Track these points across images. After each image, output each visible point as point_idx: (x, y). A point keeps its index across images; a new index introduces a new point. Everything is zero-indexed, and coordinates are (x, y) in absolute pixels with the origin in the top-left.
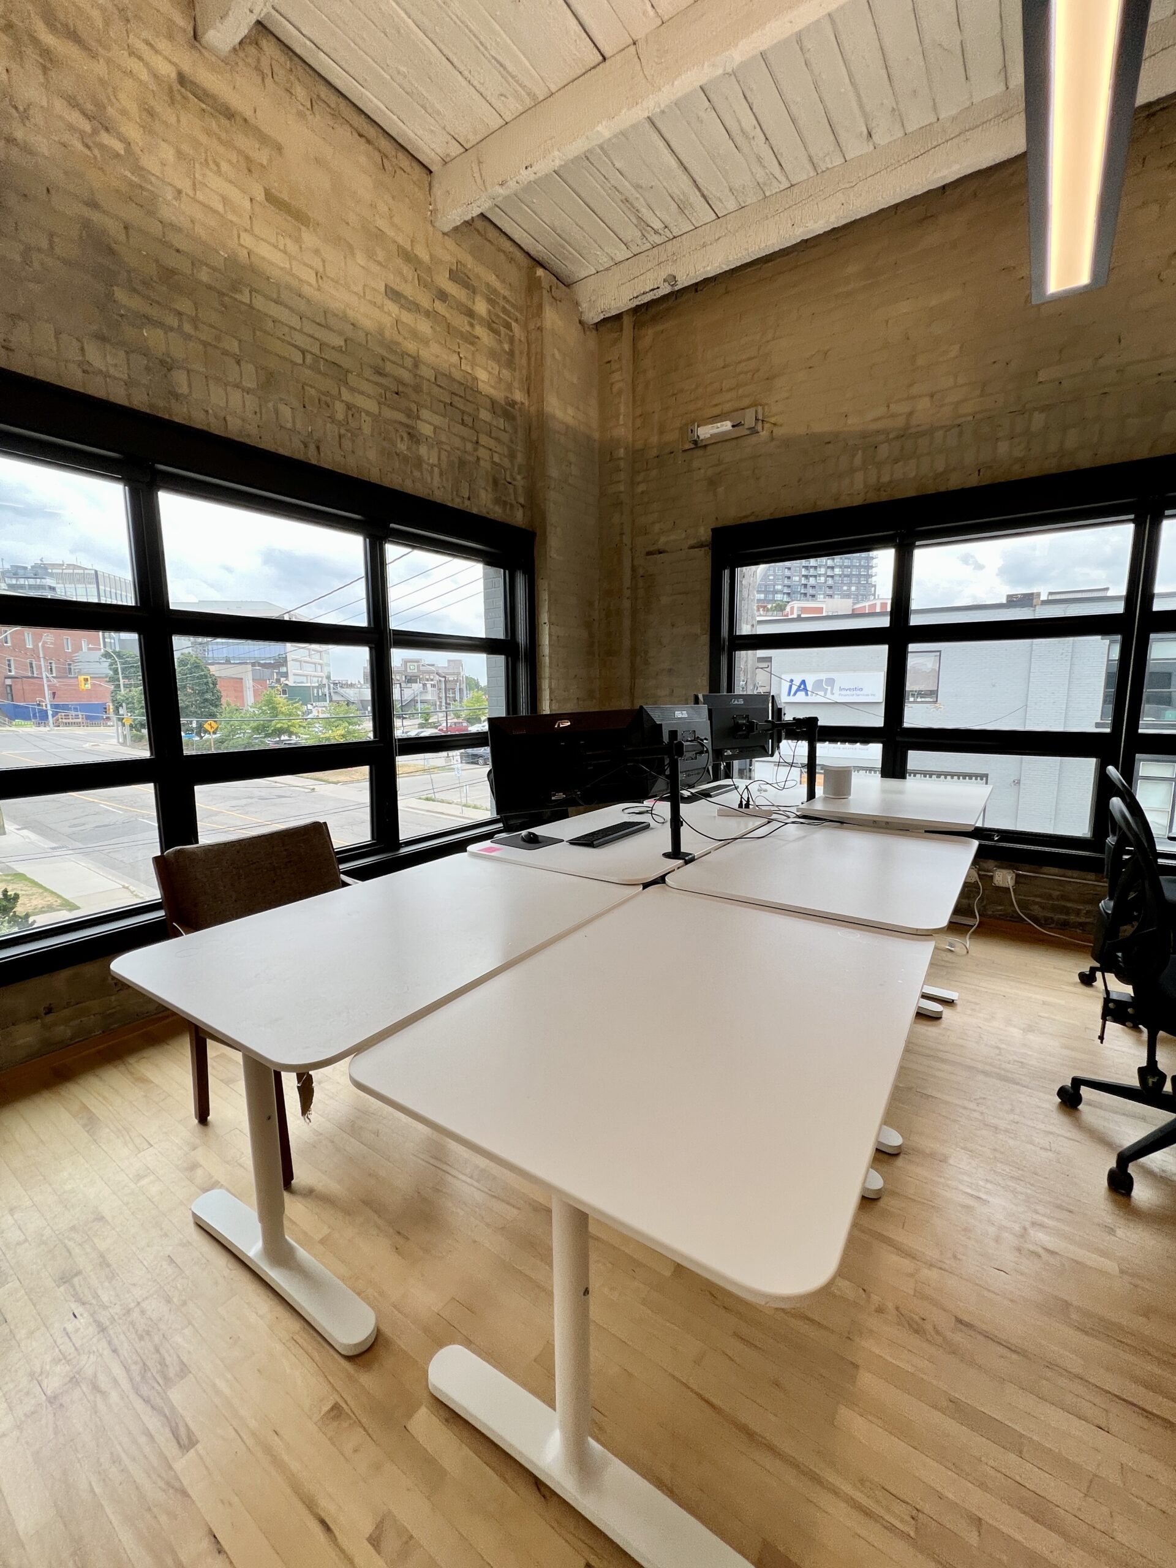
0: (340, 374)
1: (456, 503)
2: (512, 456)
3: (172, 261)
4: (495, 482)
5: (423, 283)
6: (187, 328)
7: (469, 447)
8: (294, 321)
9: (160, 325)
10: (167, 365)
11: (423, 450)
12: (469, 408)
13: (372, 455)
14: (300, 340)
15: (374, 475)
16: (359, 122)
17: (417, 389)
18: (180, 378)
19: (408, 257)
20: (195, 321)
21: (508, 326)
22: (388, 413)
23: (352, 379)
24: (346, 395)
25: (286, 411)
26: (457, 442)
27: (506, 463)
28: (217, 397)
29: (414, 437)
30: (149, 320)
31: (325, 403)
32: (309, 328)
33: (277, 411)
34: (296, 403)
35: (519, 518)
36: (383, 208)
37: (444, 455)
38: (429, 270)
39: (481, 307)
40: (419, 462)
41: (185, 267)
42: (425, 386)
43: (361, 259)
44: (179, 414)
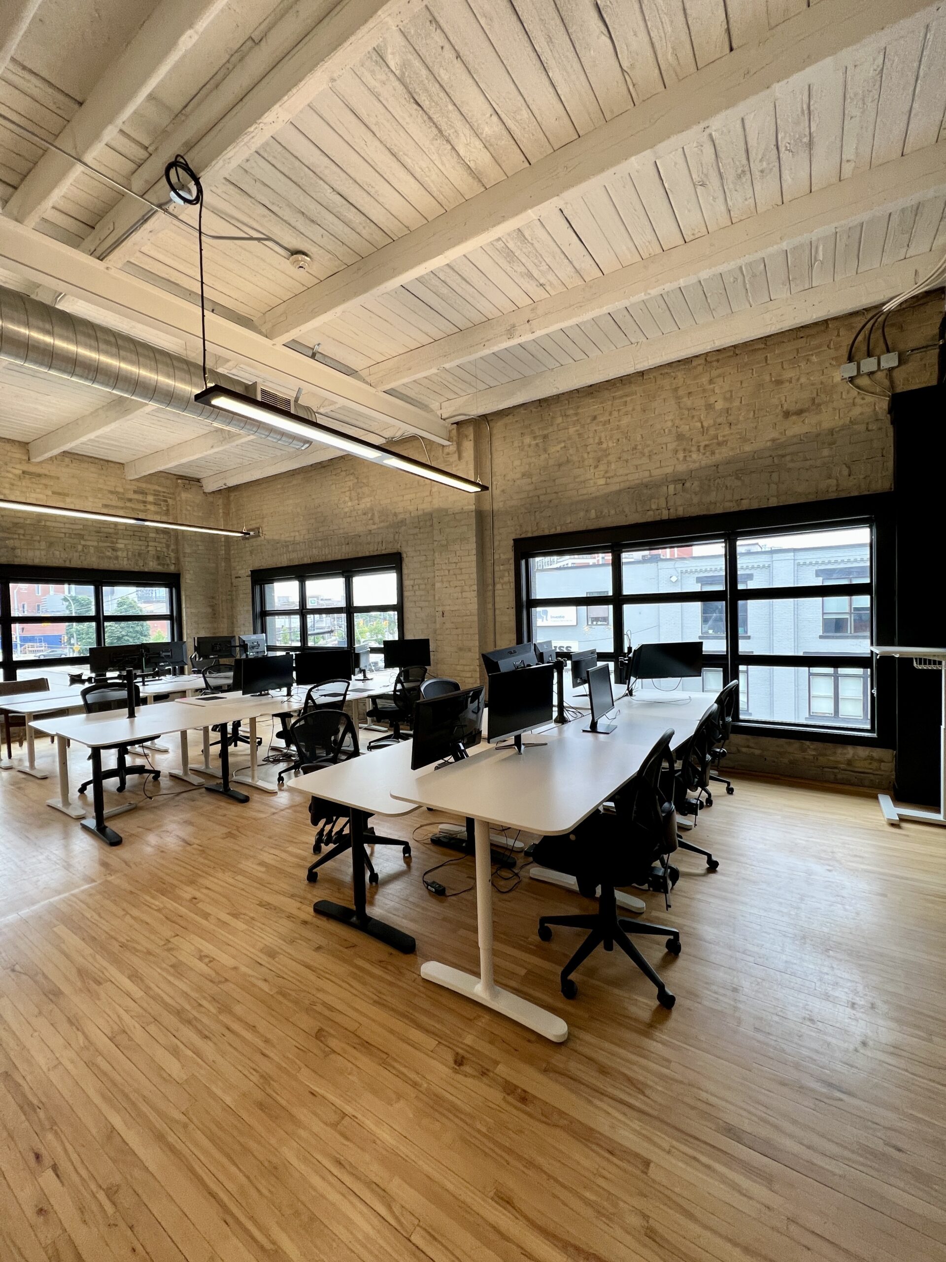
0: (82, 537)
1: (136, 569)
2: (168, 546)
3: (16, 520)
4: (158, 558)
5: (120, 499)
6: (22, 537)
7: (143, 548)
8: (62, 525)
9: (13, 539)
10: (14, 549)
11: (119, 553)
12: (144, 534)
13: (94, 559)
14: (63, 530)
15: (95, 566)
16: (90, 460)
17: (116, 534)
18: (18, 552)
19: (111, 492)
20: (24, 535)
21: (166, 501)
22: (101, 544)
23: (86, 537)
24: (83, 542)
25: (57, 553)
26: (136, 547)
27: (165, 550)
28: (30, 554)
29: (114, 549)
30: (9, 539)
31: (73, 547)
32: (67, 526)
33: (53, 554)
34: (61, 549)
35: (172, 569)
36: (101, 481)
37: (130, 553)
38: (123, 494)
39: (150, 498)
40: (117, 558)
41: (22, 521)
42: (120, 532)
43: (91, 499)
44: (17, 561)
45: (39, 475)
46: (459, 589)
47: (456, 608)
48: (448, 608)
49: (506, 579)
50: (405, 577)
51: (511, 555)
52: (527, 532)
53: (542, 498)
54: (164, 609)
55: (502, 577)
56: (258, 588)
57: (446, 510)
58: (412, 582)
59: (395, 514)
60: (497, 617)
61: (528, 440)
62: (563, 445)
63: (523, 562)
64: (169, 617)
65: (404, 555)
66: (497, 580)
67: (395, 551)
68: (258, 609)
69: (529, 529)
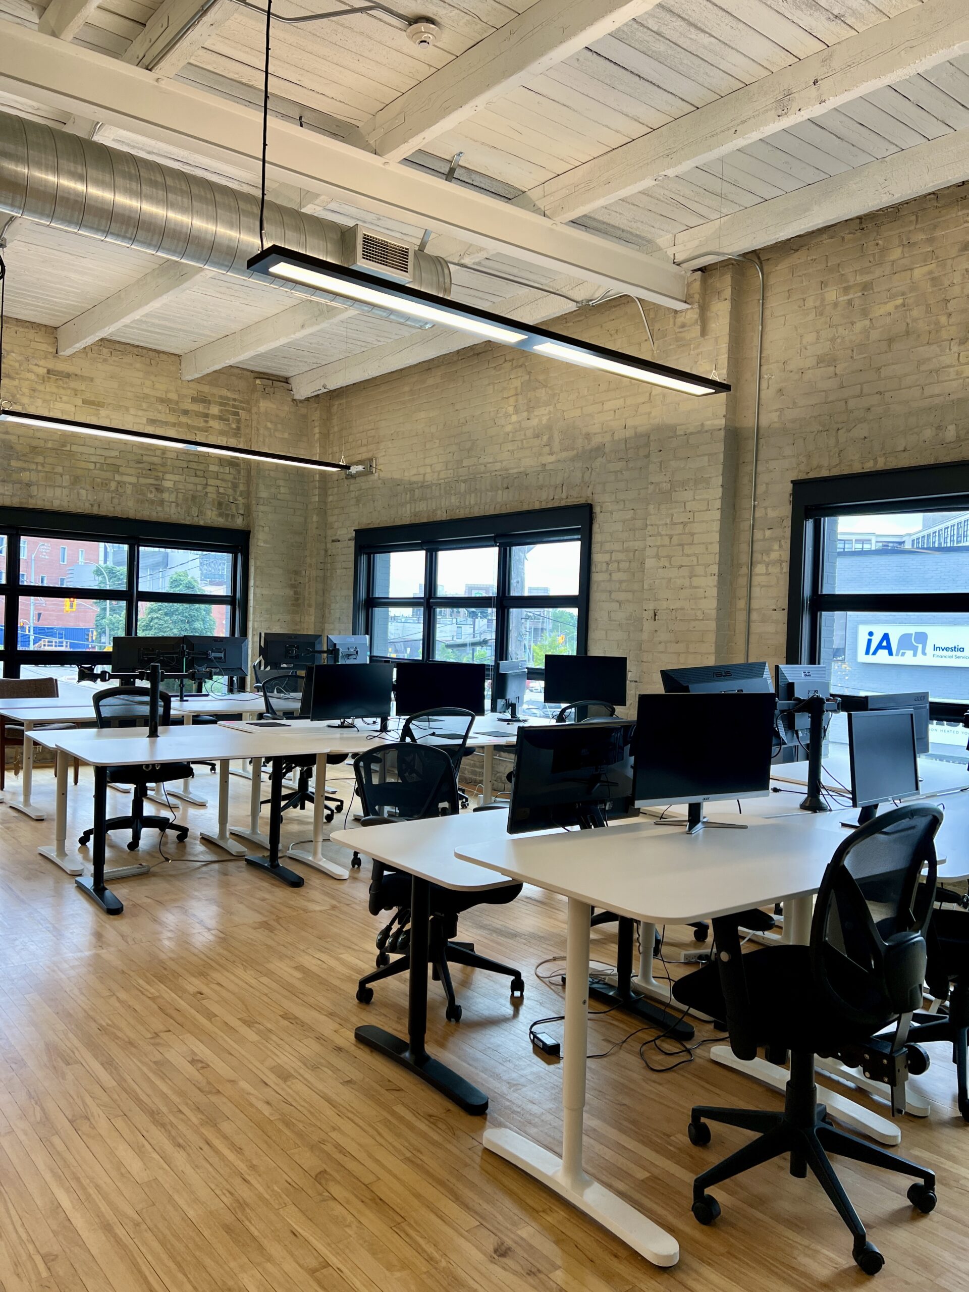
0: (116, 469)
1: (188, 521)
2: (235, 486)
3: (35, 443)
4: (220, 504)
5: (172, 410)
6: (40, 468)
7: (199, 488)
8: (92, 451)
9: (29, 470)
10: (29, 485)
11: (166, 496)
12: (201, 467)
13: (131, 504)
14: (93, 459)
15: (132, 515)
16: (135, 350)
17: (163, 465)
18: (34, 489)
19: (162, 401)
20: (43, 465)
21: (237, 414)
22: (143, 481)
23: (121, 469)
24: (117, 478)
25: (83, 492)
26: (191, 487)
27: (230, 492)
28: (50, 493)
29: (159, 489)
30: (24, 469)
31: (105, 484)
32: (99, 452)
33: (78, 493)
34: (88, 487)
35: (239, 523)
36: (148, 383)
37: (180, 495)
38: (177, 403)
39: (215, 410)
40: (162, 502)
41: (42, 444)
42: (169, 462)
43: (132, 411)
44: (33, 503)
45: (68, 376)
46: (685, 572)
47: (678, 605)
48: (664, 604)
49: (774, 556)
50: (595, 548)
51: (786, 510)
52: (819, 467)
53: (852, 404)
54: (223, 590)
55: (768, 551)
56: (364, 559)
57: (673, 428)
58: (607, 557)
59: (588, 436)
60: (753, 625)
61: (832, 294)
62: (899, 301)
63: (809, 525)
64: (229, 600)
65: (597, 509)
66: (757, 556)
67: (582, 501)
68: (363, 595)
69: (825, 462)
